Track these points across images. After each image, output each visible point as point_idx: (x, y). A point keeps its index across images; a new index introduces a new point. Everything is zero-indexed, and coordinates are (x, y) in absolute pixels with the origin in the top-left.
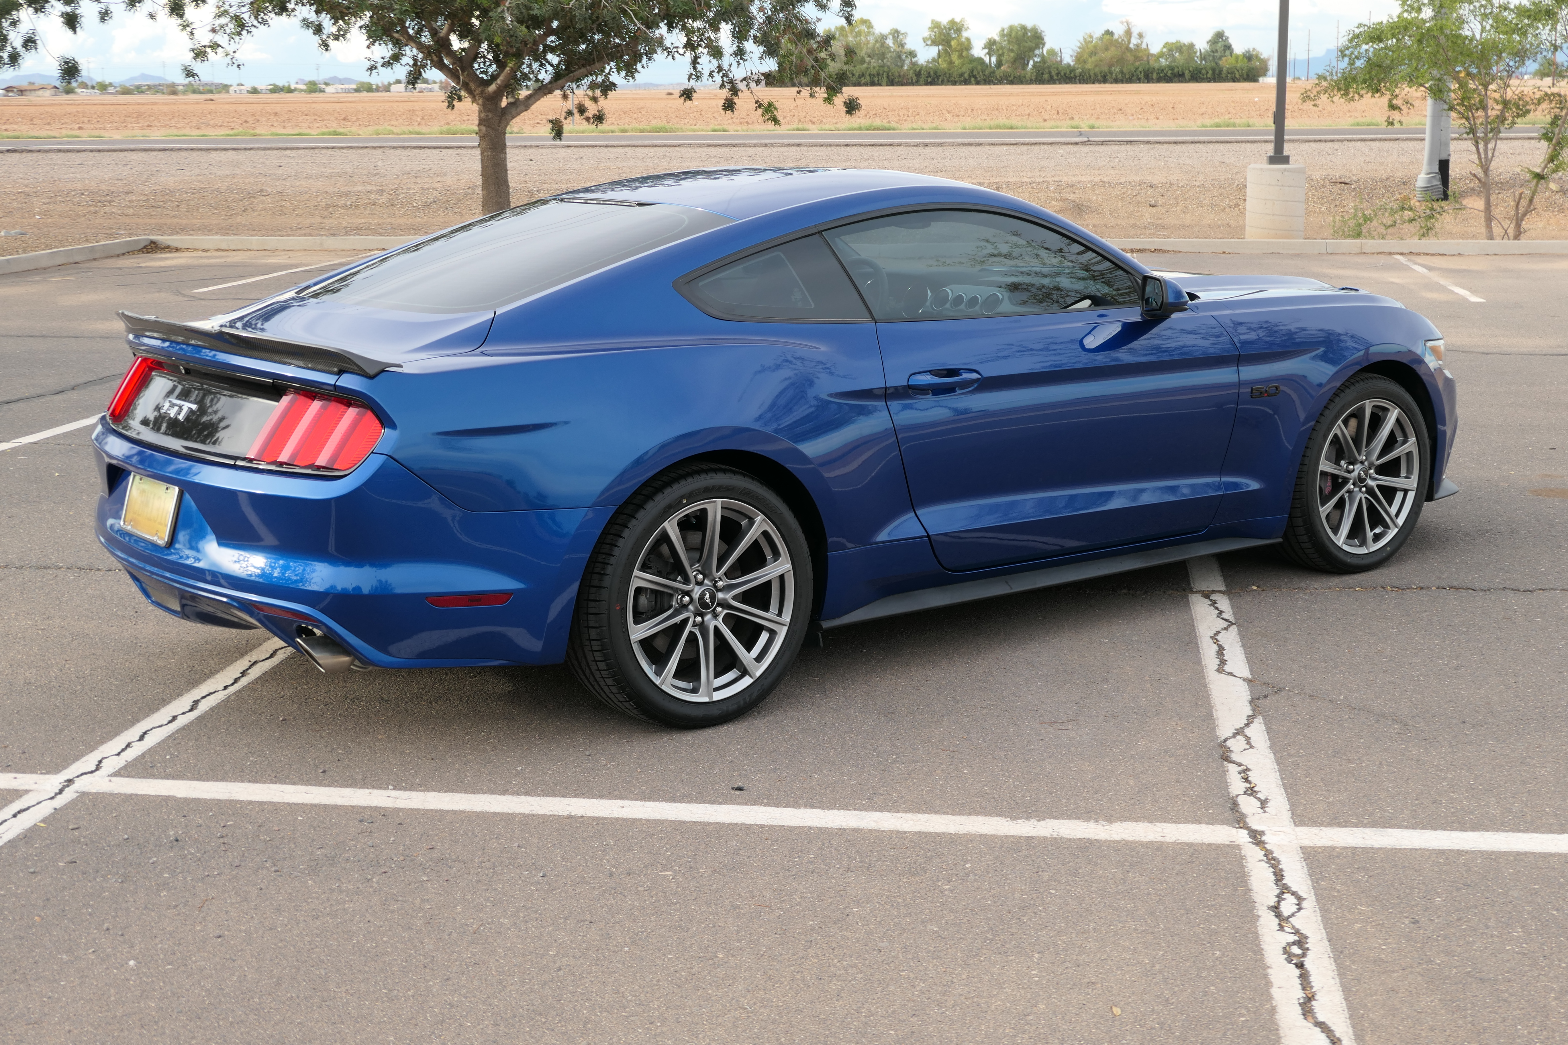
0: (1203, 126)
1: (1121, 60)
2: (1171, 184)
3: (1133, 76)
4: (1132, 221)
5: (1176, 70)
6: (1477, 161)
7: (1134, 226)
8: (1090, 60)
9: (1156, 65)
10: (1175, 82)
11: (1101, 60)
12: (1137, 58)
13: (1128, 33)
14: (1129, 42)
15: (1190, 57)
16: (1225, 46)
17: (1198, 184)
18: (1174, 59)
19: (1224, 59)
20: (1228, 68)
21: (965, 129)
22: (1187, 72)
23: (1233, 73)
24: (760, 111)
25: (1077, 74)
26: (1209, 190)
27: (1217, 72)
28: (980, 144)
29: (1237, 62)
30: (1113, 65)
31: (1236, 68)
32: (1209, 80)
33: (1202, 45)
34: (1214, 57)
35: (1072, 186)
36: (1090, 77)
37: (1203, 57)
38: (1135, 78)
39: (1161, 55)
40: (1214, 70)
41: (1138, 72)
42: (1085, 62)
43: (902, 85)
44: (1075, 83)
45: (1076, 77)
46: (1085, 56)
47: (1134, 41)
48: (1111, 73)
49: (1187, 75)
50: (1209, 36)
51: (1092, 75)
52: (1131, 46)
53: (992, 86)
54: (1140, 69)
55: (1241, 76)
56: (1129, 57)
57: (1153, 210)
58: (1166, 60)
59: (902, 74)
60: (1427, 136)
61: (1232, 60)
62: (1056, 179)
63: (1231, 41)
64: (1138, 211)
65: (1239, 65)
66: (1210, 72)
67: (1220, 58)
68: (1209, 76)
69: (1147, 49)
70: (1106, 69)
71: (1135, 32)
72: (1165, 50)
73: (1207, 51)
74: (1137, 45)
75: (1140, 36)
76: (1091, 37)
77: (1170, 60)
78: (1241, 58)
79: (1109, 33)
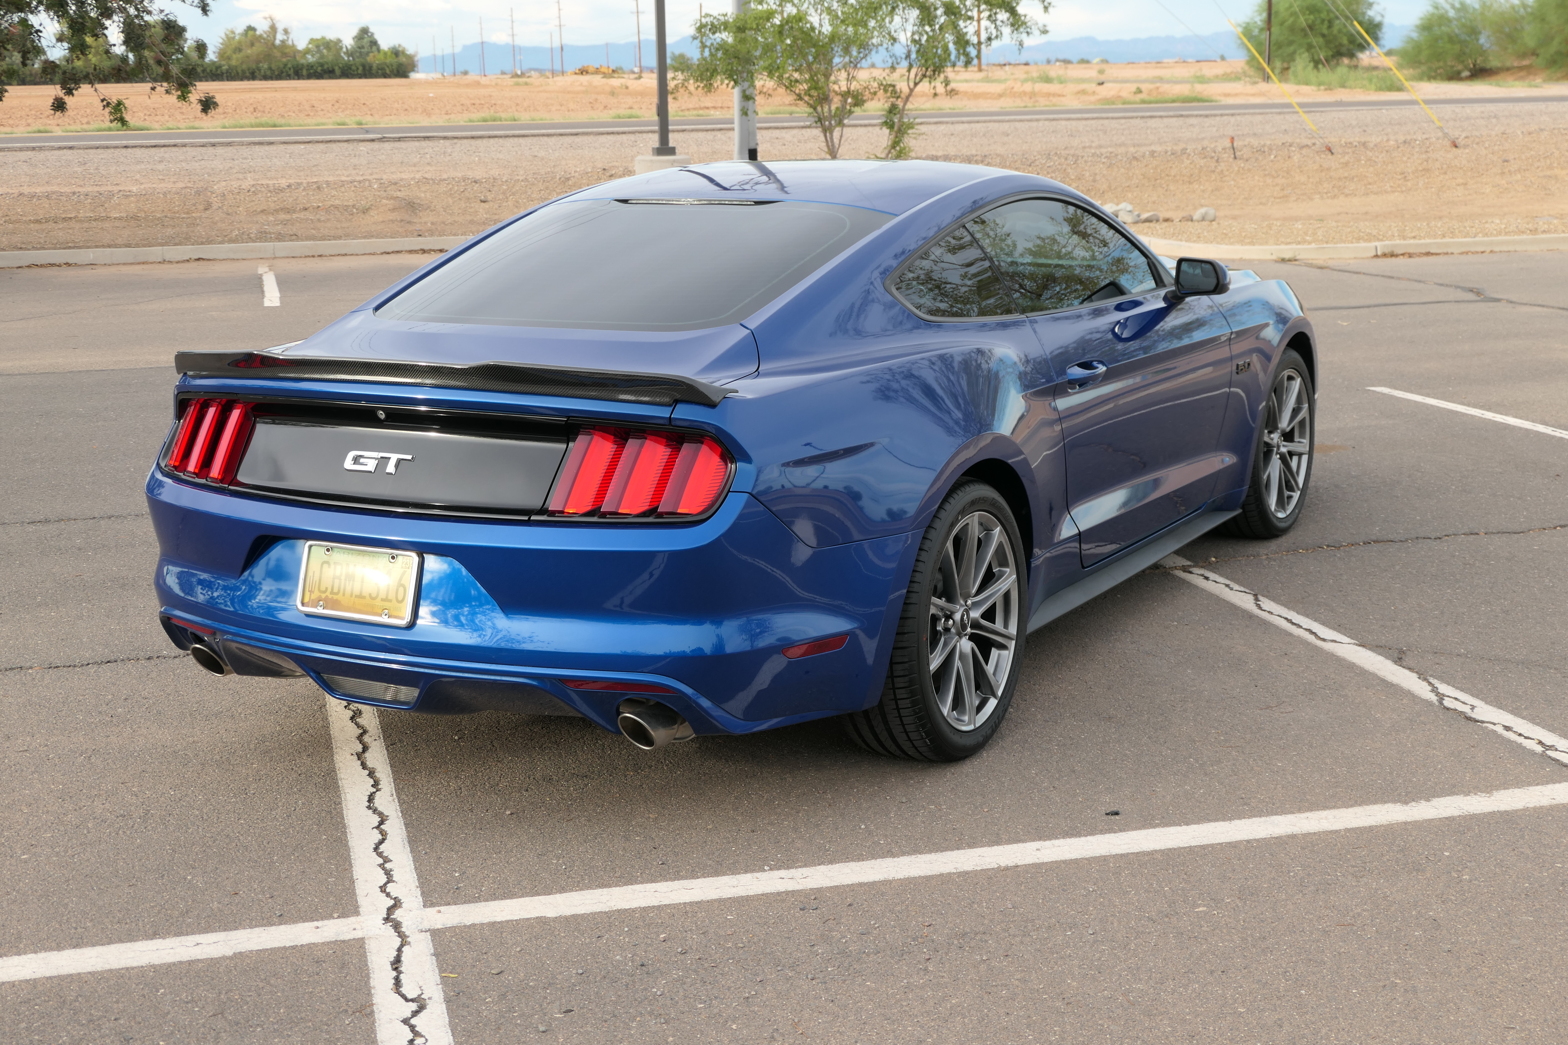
0: (471, 121)
1: (268, 57)
2: (494, 179)
3: (282, 72)
4: (469, 218)
5: (326, 67)
6: (826, 150)
7: (472, 222)
8: (234, 56)
9: (303, 61)
10: (326, 79)
11: (247, 57)
12: (285, 54)
13: (273, 28)
14: (275, 39)
15: (338, 54)
16: (371, 42)
17: (521, 178)
18: (322, 56)
19: (371, 55)
20: (378, 64)
21: (225, 127)
22: (336, 68)
23: (383, 69)
24: (107, 110)
25: (224, 71)
26: (533, 184)
27: (367, 68)
28: (271, 143)
29: (386, 58)
30: (260, 62)
31: (385, 64)
32: (360, 76)
33: (348, 42)
34: (360, 53)
35: (395, 184)
36: (238, 73)
37: (349, 53)
38: (284, 74)
39: (307, 51)
40: (364, 66)
41: (287, 69)
42: (229, 58)
43: (35, 84)
44: (222, 80)
45: (223, 73)
46: (229, 53)
47: (280, 37)
48: (260, 70)
49: (338, 72)
50: (355, 32)
51: (240, 71)
52: (277, 42)
53: (135, 85)
54: (289, 66)
55: (392, 71)
56: (277, 54)
57: (486, 205)
58: (313, 56)
59: (34, 72)
60: (736, 126)
61: (381, 56)
62: (375, 176)
63: (377, 37)
64: (471, 208)
65: (388, 61)
66: (361, 68)
67: (368, 54)
68: (360, 72)
69: (293, 45)
70: (254, 66)
71: (280, 27)
72: (310, 46)
73: (352, 47)
74: (283, 42)
75: (286, 31)
76: (233, 32)
77: (318, 55)
78: (389, 54)
79: (251, 29)
